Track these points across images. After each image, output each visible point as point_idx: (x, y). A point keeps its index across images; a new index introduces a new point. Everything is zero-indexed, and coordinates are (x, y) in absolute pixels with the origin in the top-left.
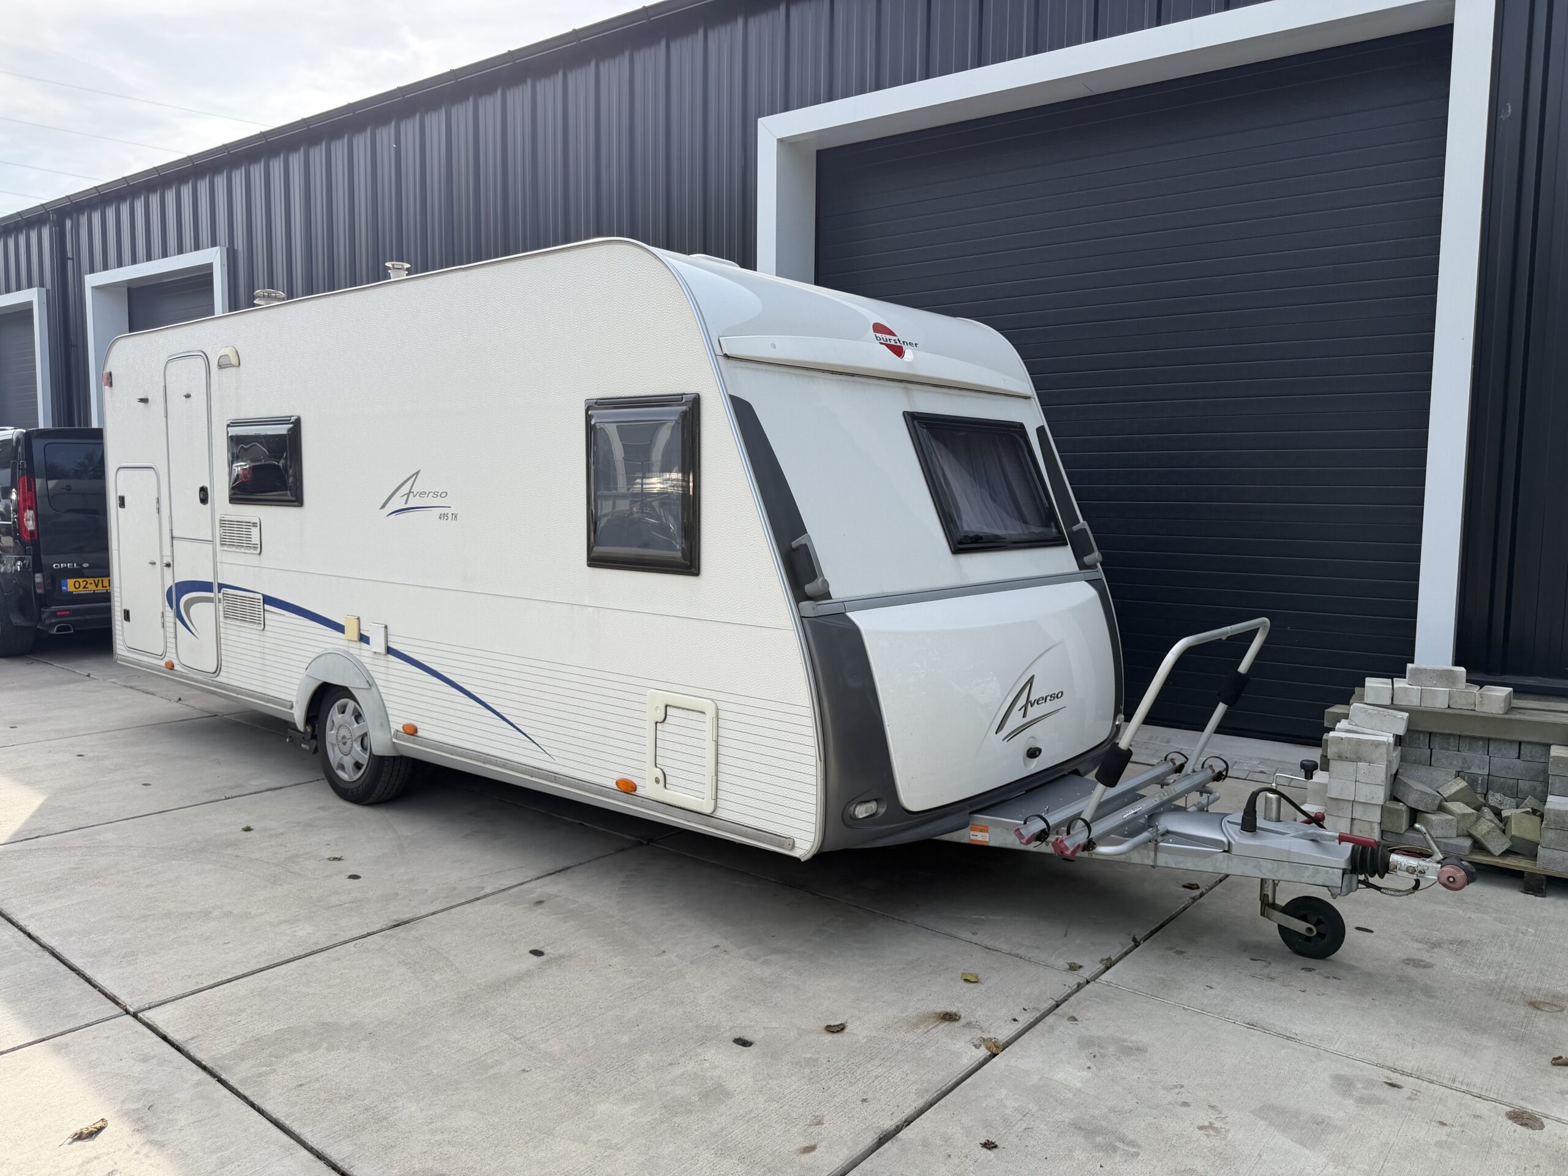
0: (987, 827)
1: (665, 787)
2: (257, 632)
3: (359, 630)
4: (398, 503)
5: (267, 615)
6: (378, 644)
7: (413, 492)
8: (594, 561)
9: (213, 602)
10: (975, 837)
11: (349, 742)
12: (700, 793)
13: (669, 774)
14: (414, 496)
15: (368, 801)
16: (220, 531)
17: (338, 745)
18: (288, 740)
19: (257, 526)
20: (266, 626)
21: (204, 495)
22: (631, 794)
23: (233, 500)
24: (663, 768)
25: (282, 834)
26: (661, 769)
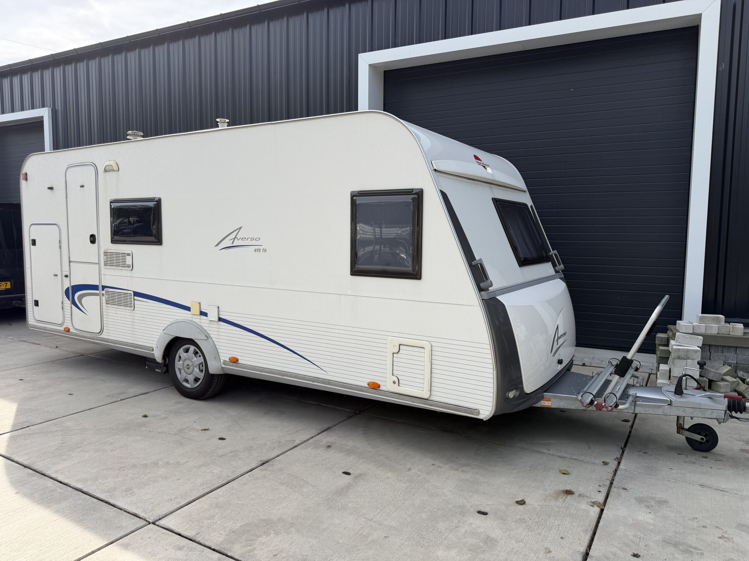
0: (550, 399)
1: (399, 385)
2: (129, 311)
3: (200, 309)
4: (227, 243)
5: (136, 302)
6: (213, 316)
7: (237, 238)
8: (355, 272)
9: (99, 296)
10: (544, 404)
11: (191, 368)
12: (421, 388)
13: (401, 379)
14: (238, 240)
15: (203, 398)
16: (104, 258)
17: (184, 369)
18: (147, 367)
19: (130, 255)
20: (135, 308)
21: (93, 239)
22: (377, 389)
23: (113, 241)
24: (397, 376)
25: (166, 418)
26: (396, 376)
